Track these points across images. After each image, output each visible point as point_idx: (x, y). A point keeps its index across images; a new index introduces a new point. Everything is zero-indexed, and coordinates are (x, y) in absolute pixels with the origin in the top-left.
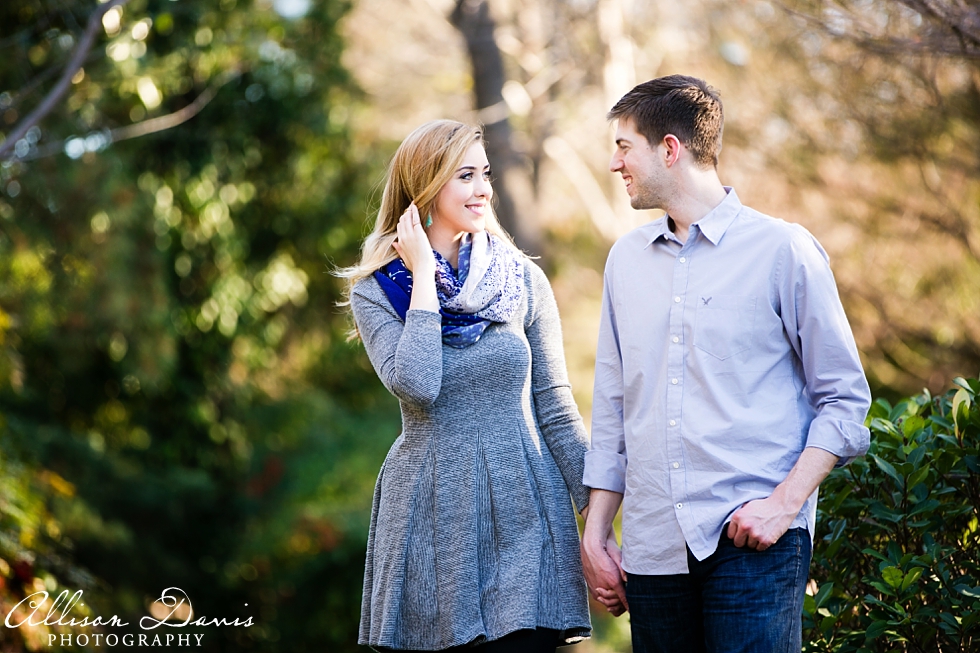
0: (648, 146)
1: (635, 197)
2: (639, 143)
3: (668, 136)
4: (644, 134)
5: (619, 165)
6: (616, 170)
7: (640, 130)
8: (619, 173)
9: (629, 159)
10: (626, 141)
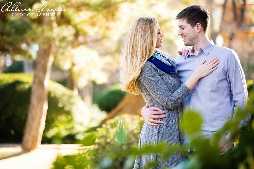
0: (191, 27)
1: (187, 42)
2: (188, 26)
3: (197, 24)
4: (190, 24)
5: (181, 34)
6: (180, 35)
7: (188, 22)
8: (180, 36)
9: (185, 31)
10: (184, 26)
